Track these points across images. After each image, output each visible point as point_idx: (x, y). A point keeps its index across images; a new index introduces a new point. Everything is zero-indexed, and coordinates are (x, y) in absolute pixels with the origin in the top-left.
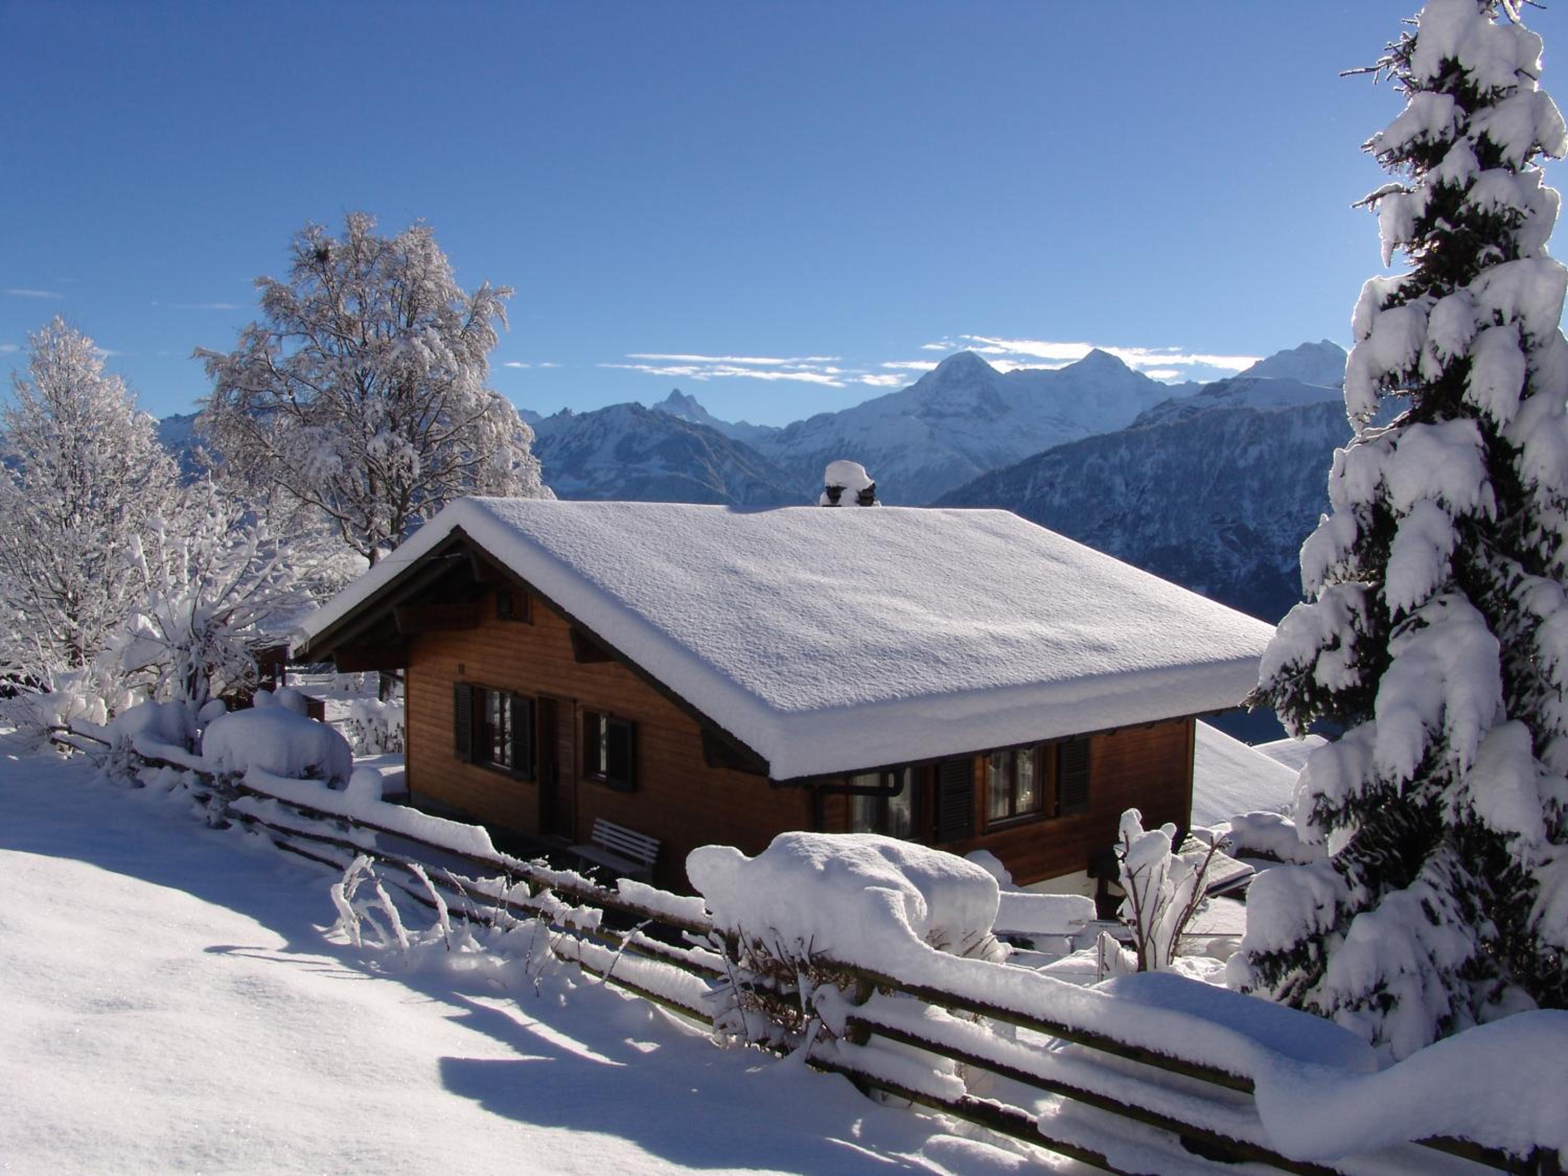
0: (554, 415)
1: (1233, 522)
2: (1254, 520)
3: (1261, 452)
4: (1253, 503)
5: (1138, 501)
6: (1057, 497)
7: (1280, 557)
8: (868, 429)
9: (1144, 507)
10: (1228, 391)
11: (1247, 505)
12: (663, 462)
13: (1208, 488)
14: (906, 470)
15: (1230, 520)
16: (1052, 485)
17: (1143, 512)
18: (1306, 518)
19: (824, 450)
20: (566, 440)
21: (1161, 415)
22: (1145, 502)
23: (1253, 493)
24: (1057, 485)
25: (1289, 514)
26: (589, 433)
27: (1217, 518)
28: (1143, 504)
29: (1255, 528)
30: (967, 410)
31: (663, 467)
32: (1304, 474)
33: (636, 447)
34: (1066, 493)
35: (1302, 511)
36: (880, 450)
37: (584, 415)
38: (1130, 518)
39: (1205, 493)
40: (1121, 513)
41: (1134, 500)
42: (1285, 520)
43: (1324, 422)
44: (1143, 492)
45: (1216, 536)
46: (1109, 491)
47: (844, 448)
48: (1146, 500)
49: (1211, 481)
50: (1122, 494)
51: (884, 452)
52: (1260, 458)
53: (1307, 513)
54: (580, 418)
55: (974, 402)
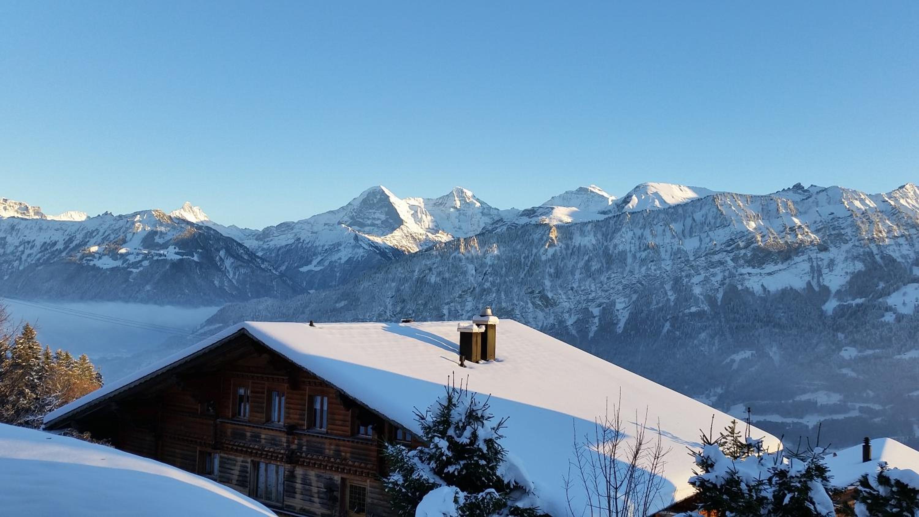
0: (99, 215)
1: (540, 292)
2: (551, 291)
3: (556, 251)
4: (551, 281)
5: (482, 279)
6: (434, 276)
7: (567, 315)
8: (316, 233)
9: (486, 283)
10: (536, 214)
11: (547, 283)
12: (177, 250)
13: (525, 272)
14: (340, 259)
15: (537, 292)
16: (430, 269)
17: (485, 287)
18: (582, 291)
19: (287, 245)
20: (106, 234)
21: (496, 228)
22: (487, 280)
23: (550, 275)
24: (433, 269)
25: (572, 289)
26: (124, 229)
27: (530, 290)
28: (485, 281)
29: (552, 297)
30: (378, 222)
31: (177, 253)
32: (581, 264)
33: (157, 239)
34: (439, 274)
35: (580, 287)
36: (323, 246)
37: (120, 216)
38: (477, 290)
39: (522, 276)
40: (473, 287)
41: (481, 279)
42: (570, 292)
43: (592, 234)
44: (485, 274)
45: (529, 301)
46: (465, 273)
47: (300, 244)
48: (487, 278)
49: (527, 268)
50: (472, 275)
51: (326, 247)
52: (554, 255)
53: (583, 288)
54: (118, 218)
55: (383, 217)
